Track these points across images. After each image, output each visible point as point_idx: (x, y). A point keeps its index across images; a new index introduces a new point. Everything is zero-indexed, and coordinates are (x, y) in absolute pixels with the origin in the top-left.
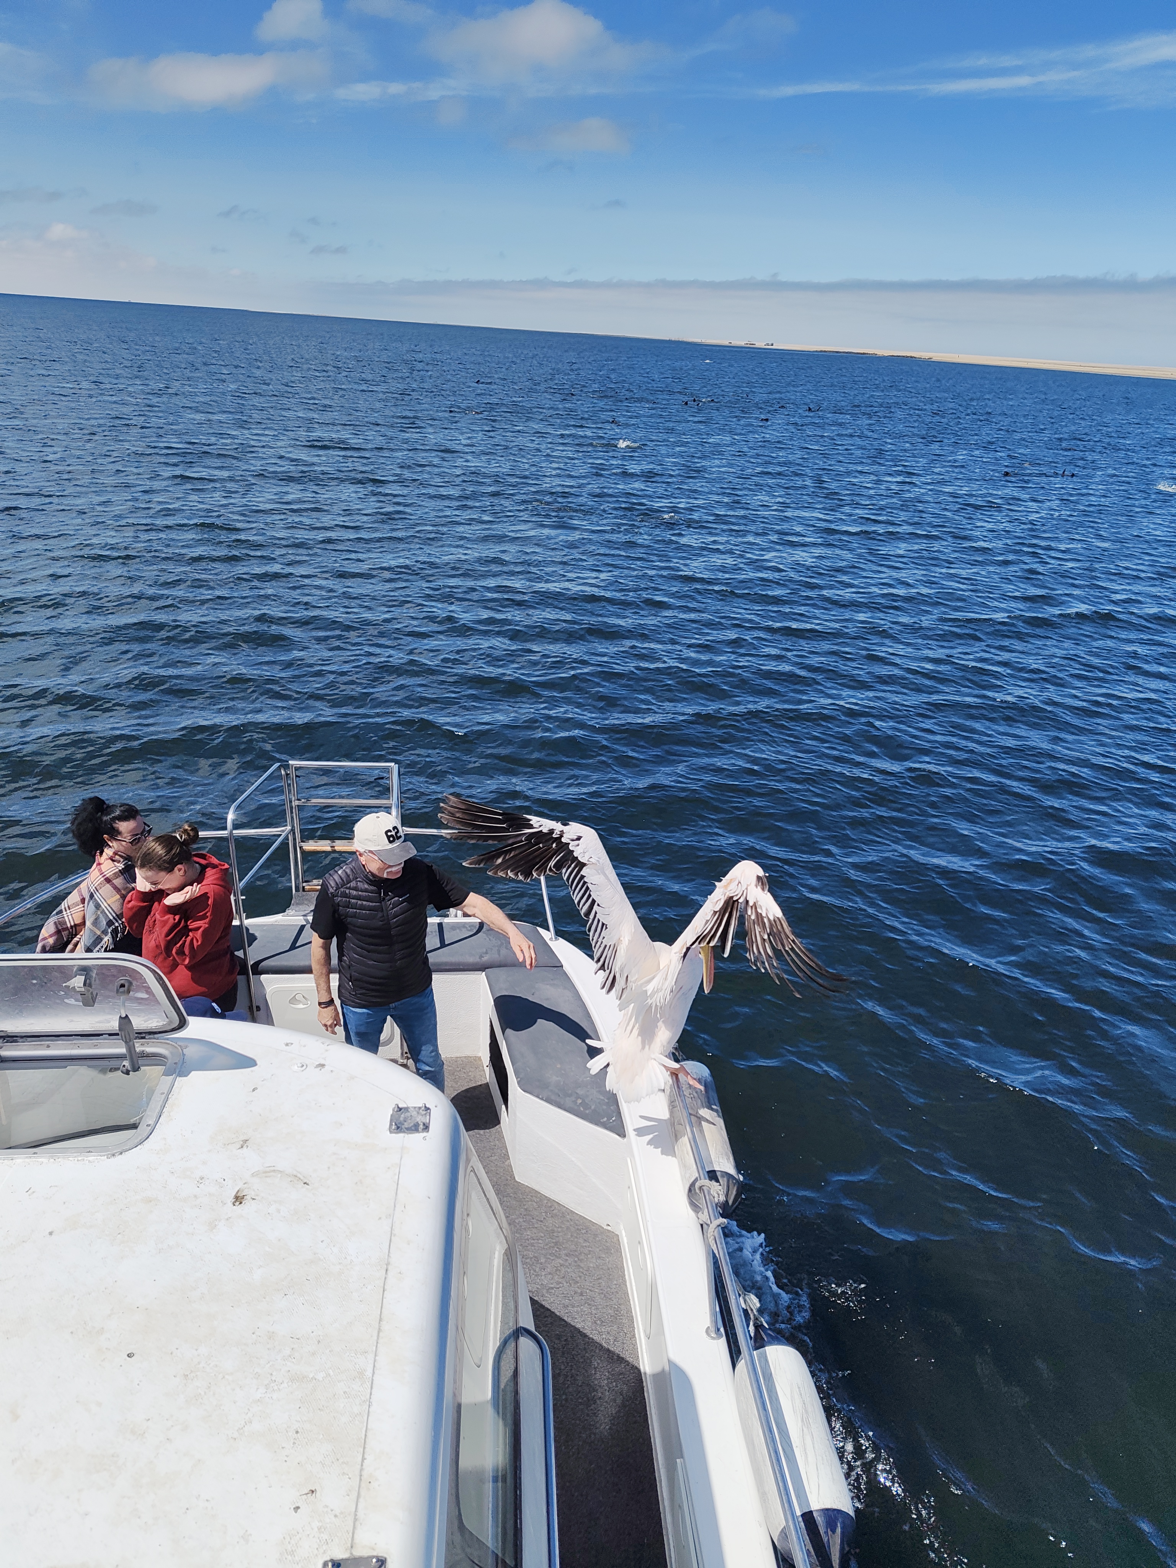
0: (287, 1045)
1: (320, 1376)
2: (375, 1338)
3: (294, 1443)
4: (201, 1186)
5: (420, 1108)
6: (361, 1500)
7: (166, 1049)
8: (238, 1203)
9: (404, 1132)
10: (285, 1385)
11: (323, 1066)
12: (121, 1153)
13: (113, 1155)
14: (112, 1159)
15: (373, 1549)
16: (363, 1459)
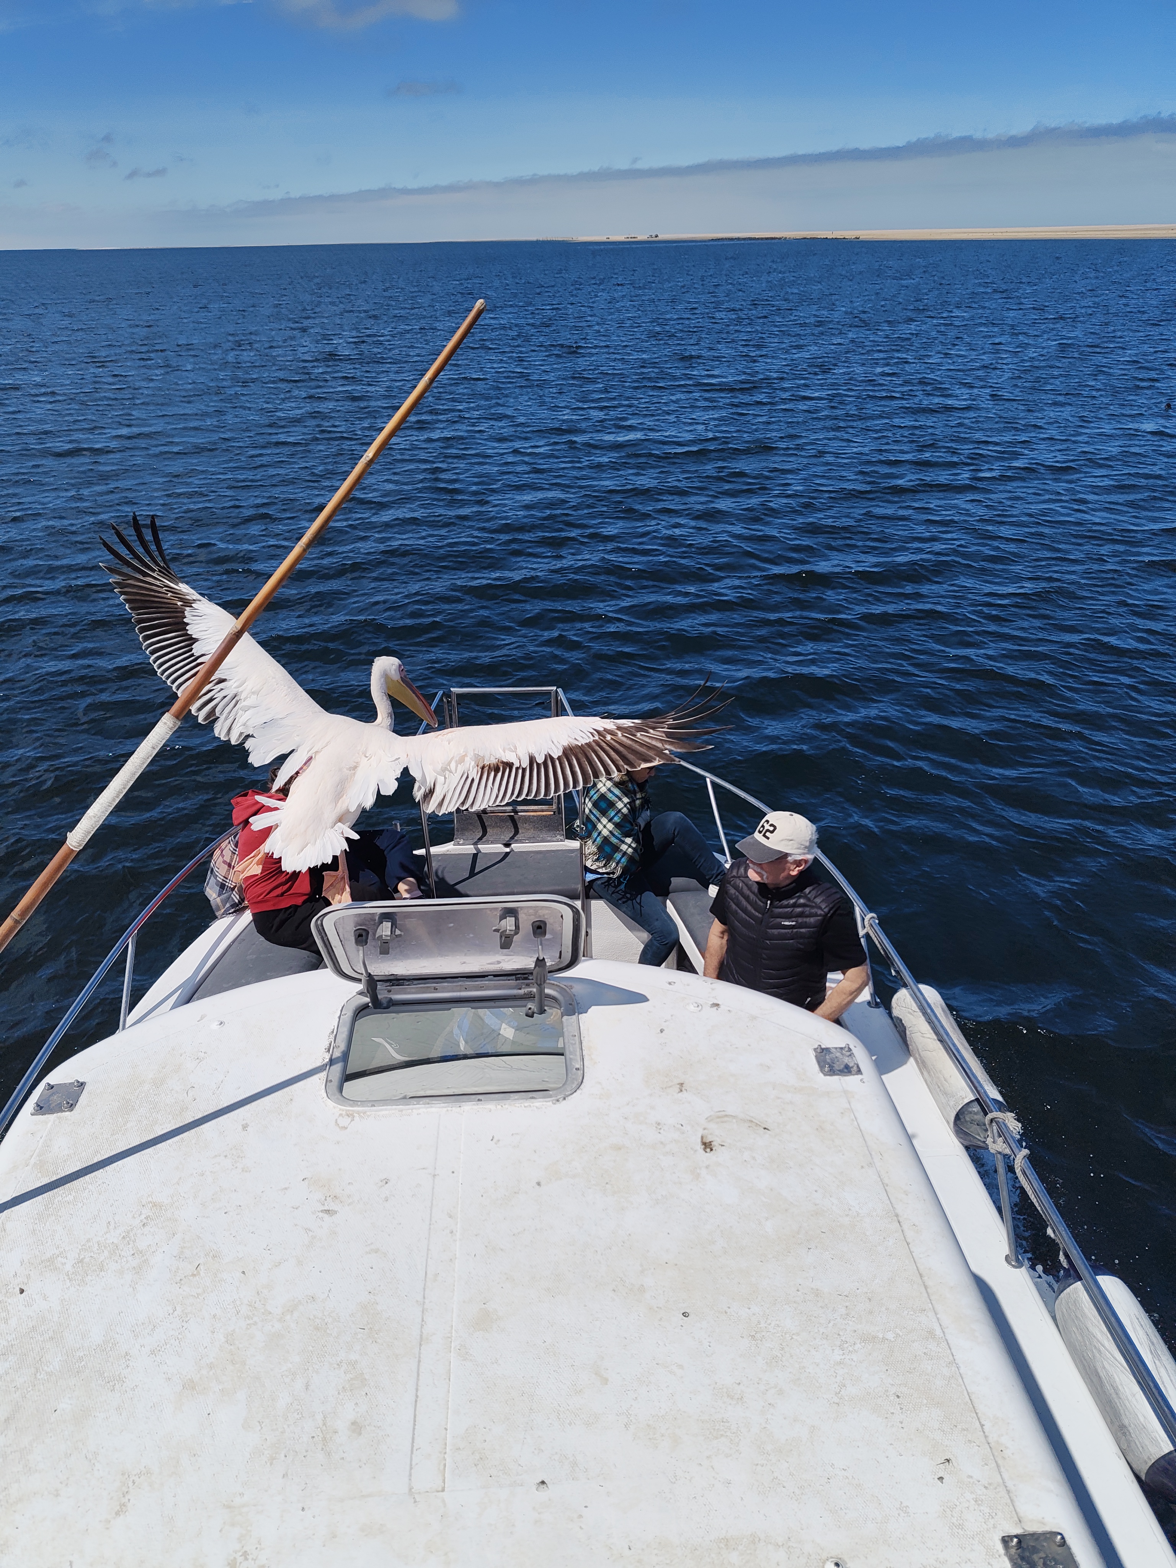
0: (670, 983)
1: (890, 1336)
2: (926, 1295)
3: (901, 1409)
4: (661, 1131)
5: (841, 1048)
6: (1002, 1470)
7: (554, 990)
8: (708, 1150)
9: (838, 1075)
10: (858, 1346)
11: (717, 1005)
12: (564, 1099)
13: (558, 1101)
14: (558, 1105)
15: (1043, 1524)
16: (982, 1426)
